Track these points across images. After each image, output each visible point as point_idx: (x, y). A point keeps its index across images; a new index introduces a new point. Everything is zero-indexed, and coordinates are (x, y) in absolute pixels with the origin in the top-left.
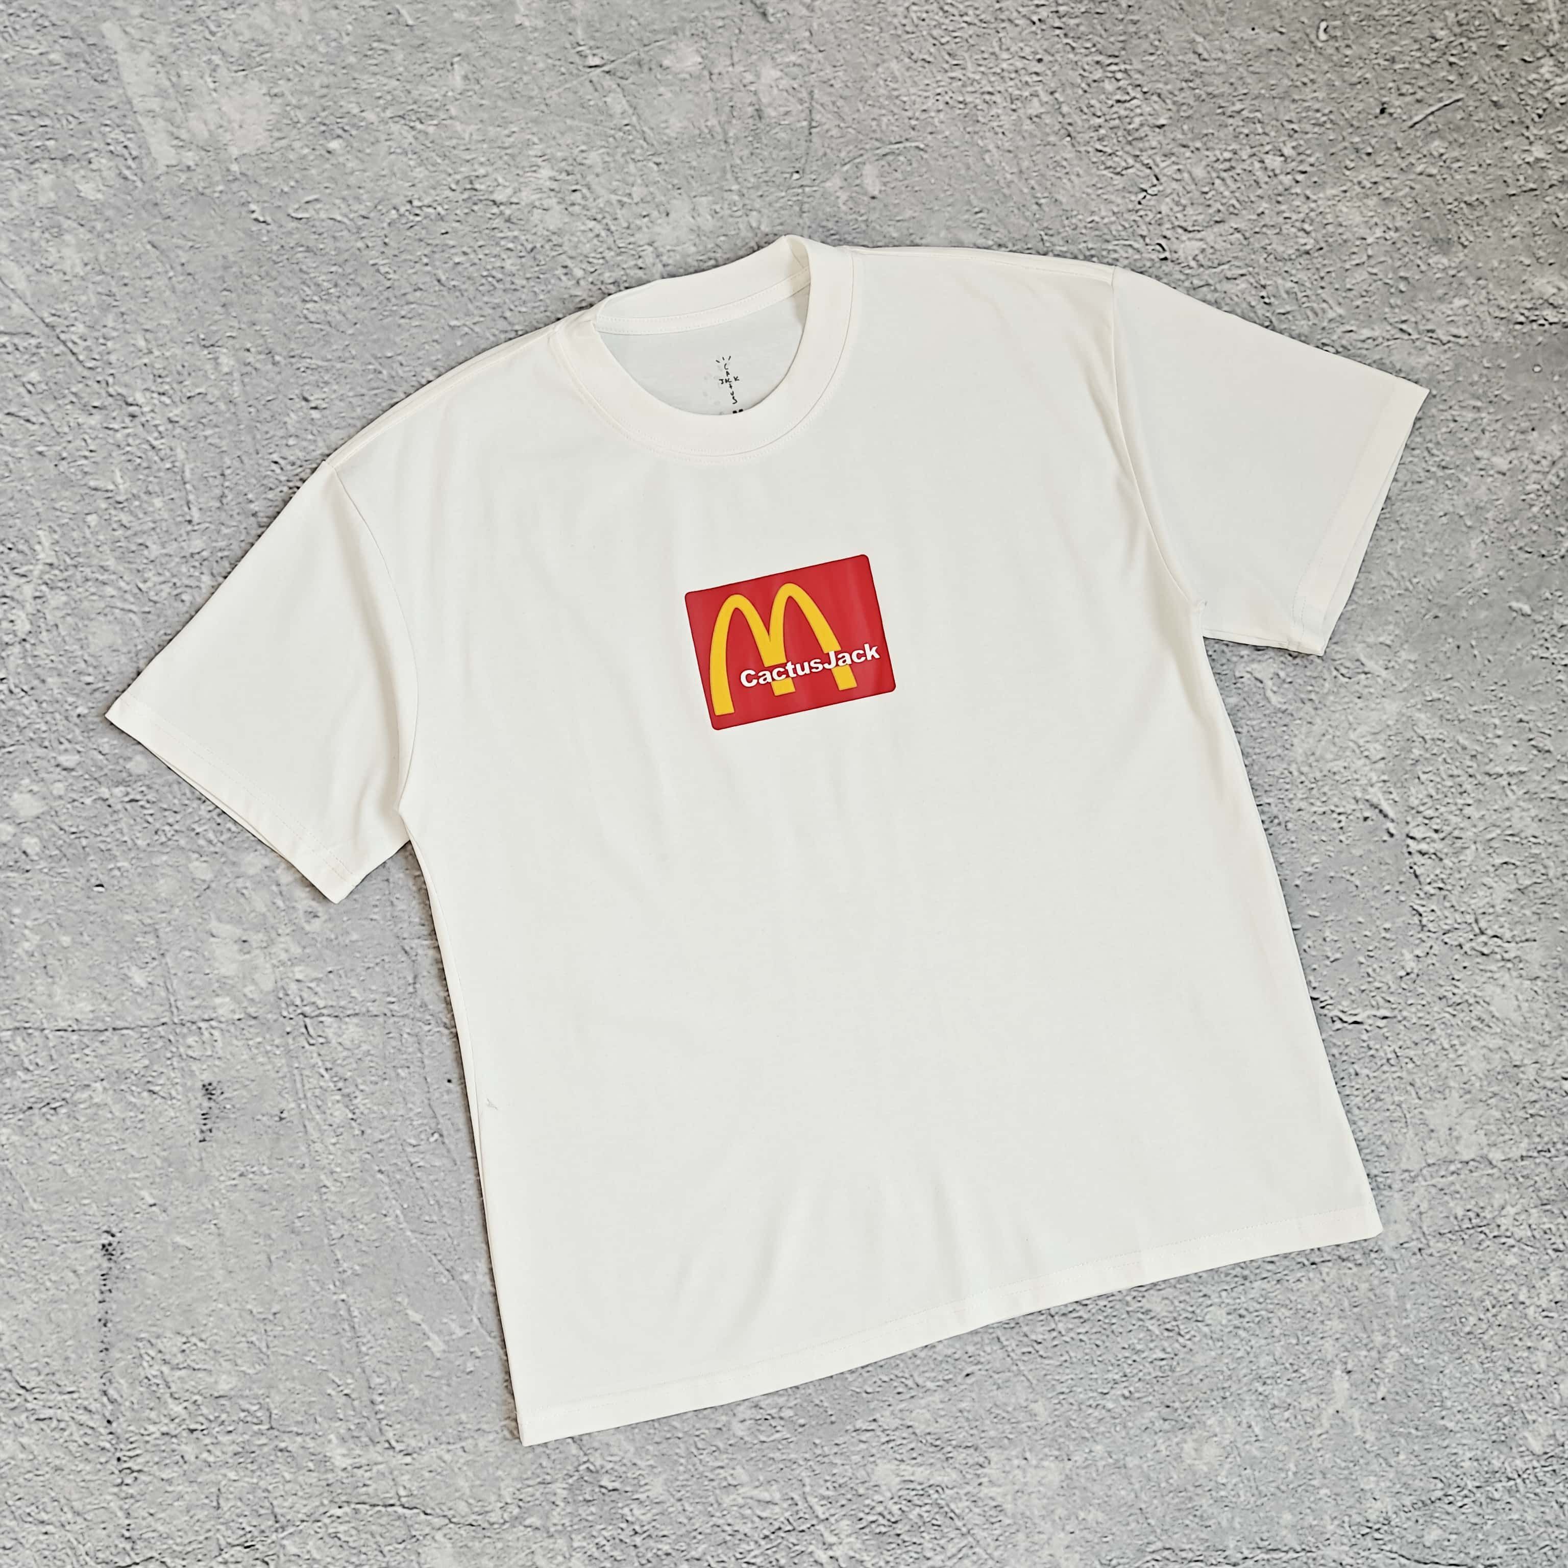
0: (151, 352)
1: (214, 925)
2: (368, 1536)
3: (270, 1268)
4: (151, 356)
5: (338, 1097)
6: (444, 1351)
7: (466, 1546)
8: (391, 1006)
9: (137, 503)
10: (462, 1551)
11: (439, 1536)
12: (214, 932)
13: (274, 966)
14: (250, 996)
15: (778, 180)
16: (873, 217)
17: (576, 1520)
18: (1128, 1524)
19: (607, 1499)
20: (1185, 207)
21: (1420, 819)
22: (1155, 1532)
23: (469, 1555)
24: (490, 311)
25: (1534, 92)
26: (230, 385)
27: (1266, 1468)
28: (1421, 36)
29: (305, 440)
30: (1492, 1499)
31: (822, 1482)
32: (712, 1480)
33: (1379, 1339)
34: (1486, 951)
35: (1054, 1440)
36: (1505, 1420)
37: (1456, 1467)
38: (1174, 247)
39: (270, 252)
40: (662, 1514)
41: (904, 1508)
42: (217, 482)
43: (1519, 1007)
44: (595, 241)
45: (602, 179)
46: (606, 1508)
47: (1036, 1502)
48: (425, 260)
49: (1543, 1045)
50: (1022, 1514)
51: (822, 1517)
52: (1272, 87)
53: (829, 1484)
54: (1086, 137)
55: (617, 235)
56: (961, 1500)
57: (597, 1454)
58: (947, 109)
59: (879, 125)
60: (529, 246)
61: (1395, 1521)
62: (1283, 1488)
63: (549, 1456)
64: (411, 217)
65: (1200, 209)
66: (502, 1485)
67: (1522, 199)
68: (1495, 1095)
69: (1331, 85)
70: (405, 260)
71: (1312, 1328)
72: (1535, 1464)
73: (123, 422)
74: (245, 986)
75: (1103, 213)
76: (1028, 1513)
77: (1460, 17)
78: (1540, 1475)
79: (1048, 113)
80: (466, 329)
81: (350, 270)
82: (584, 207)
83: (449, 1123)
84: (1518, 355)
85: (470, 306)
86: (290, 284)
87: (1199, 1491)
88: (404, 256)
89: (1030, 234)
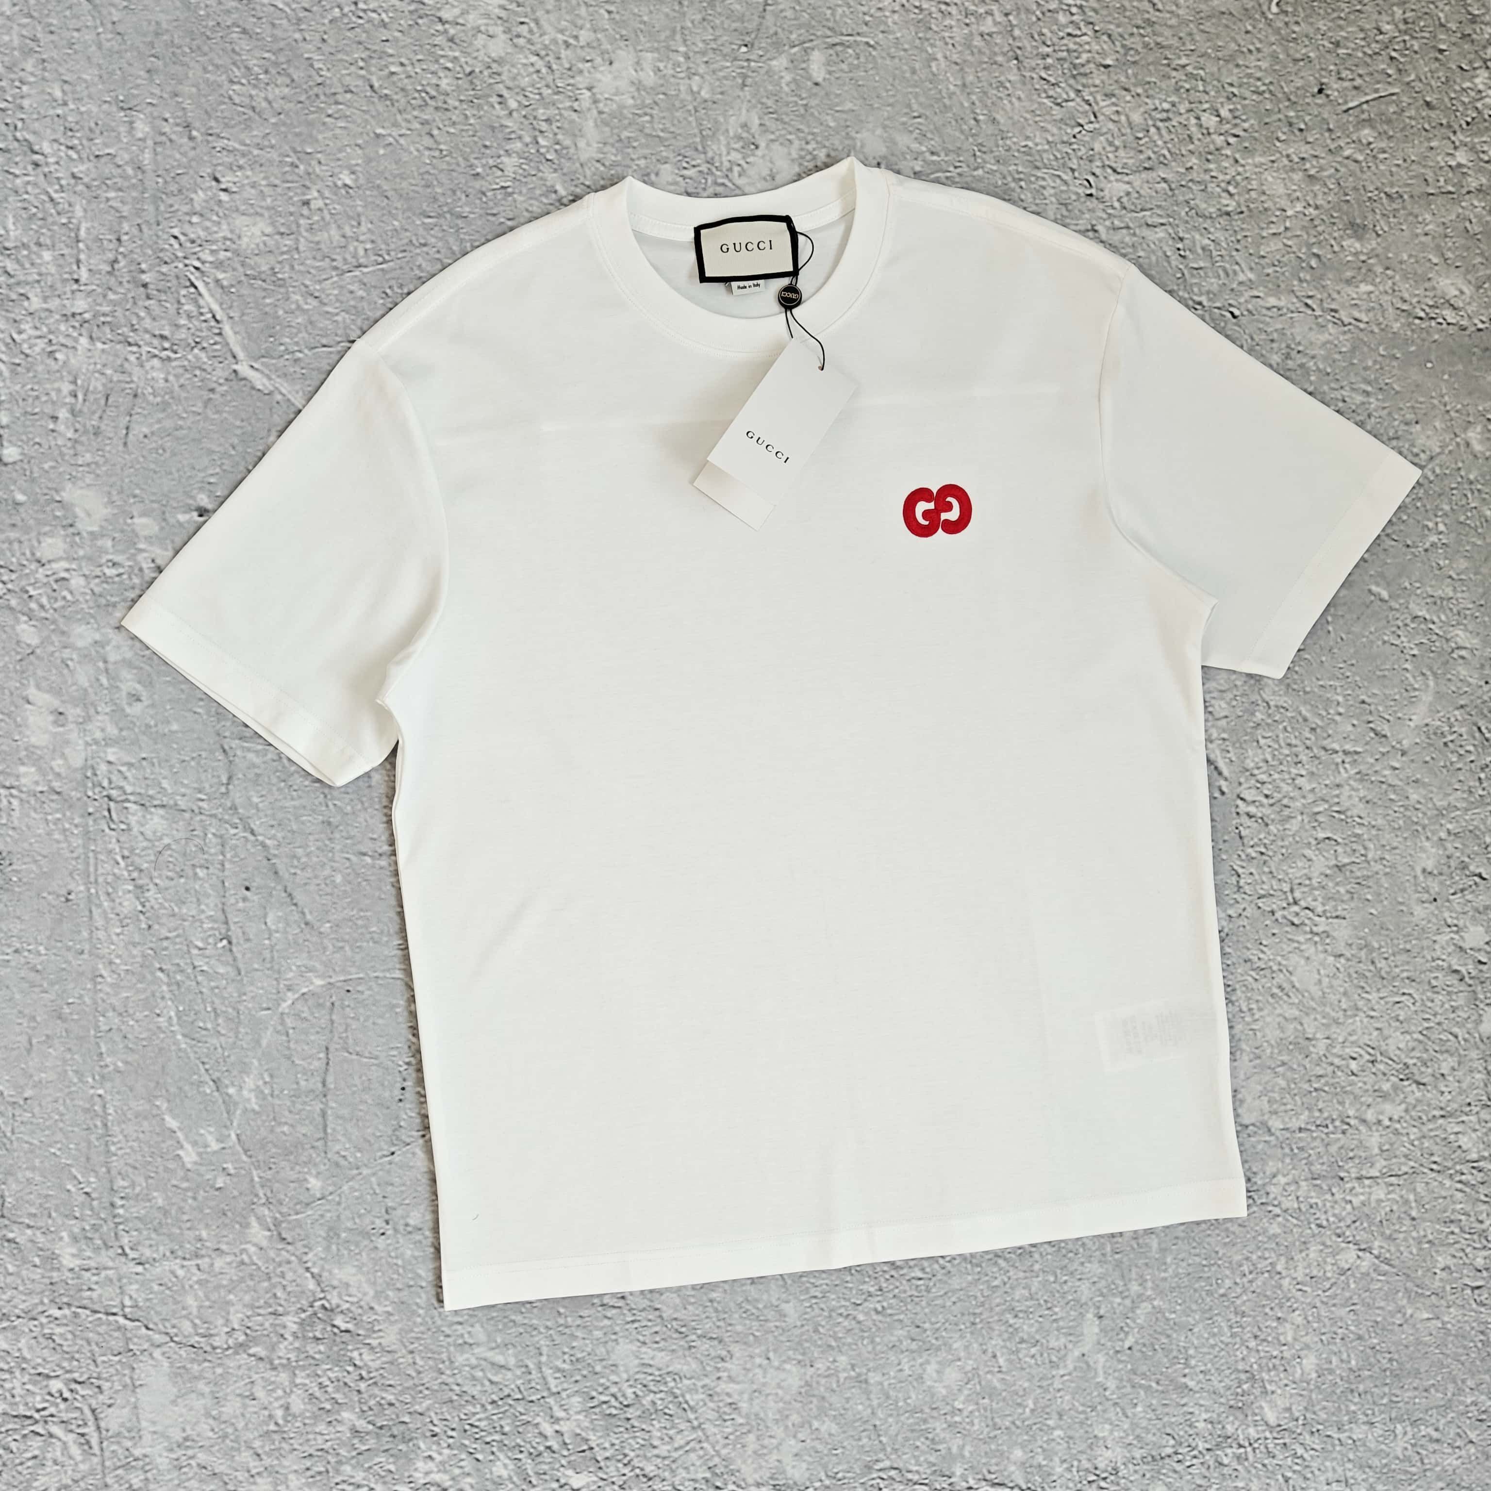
0: (65, 104)
1: (32, 692)
2: (84, 1343)
3: (29, 1051)
4: (66, 109)
5: (131, 888)
6: (195, 1163)
7: (184, 1367)
8: (201, 804)
9: (25, 252)
10: (179, 1373)
11: (157, 1353)
12: (31, 698)
13: (87, 744)
14: (57, 770)
15: (726, 50)
16: (813, 102)
17: (303, 1356)
18: (860, 1439)
19: (338, 1339)
20: (1117, 149)
21: (1253, 782)
22: (884, 1450)
23: (186, 1377)
24: (418, 126)
25: (1466, 100)
26: (143, 151)
27: (1004, 1399)
28: (1368, 26)
29: (209, 220)
30: (1221, 1464)
31: (559, 1353)
32: (448, 1336)
33: (1135, 1288)
34: (1296, 921)
35: (799, 1343)
36: (1245, 1387)
37: (1190, 1426)
38: (1102, 185)
39: (206, 27)
40: (391, 1363)
41: (640, 1393)
42: (111, 246)
43: (1320, 981)
44: (535, 76)
45: (552, 17)
46: (335, 1349)
47: (772, 1404)
48: (361, 64)
49: (1336, 1022)
50: (756, 1415)
51: (554, 1390)
52: (1218, 49)
53: (566, 1357)
54: (1033, 64)
55: (557, 74)
56: (697, 1391)
57: (335, 1293)
58: (902, 11)
59: (833, 15)
60: (468, 70)
61: (1123, 1472)
62: (1018, 1423)
63: (284, 1287)
64: (354, 19)
65: (1132, 154)
66: (232, 1309)
67: (1440, 200)
68: (1284, 1064)
69: (1274, 57)
70: (342, 60)
71: (1071, 1268)
72: (1268, 1434)
73: (25, 168)
74: (53, 759)
75: (1038, 140)
76: (762, 1415)
77: (1408, 14)
78: (1271, 1446)
79: (999, 33)
80: (391, 140)
81: (282, 59)
82: (529, 41)
83: (239, 931)
84: (1413, 348)
85: (399, 117)
86: (220, 62)
87: (935, 1413)
88: (340, 56)
89: (965, 147)
